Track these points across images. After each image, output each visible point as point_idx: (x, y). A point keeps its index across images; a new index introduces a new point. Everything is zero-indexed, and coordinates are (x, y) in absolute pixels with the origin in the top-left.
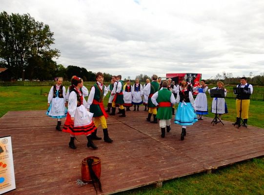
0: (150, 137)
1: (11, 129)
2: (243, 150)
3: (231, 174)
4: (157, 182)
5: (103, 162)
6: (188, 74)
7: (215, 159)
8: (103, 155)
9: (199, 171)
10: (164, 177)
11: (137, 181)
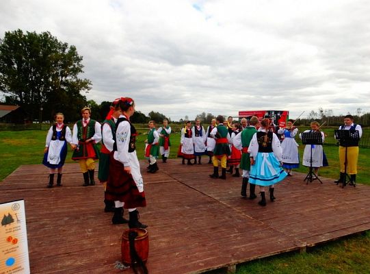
0: (216, 201)
1: (24, 190)
2: (351, 219)
3: (335, 254)
4: (229, 265)
5: (152, 236)
6: (269, 112)
7: (310, 232)
8: (152, 226)
9: (288, 250)
10: (238, 257)
11: (201, 264)
